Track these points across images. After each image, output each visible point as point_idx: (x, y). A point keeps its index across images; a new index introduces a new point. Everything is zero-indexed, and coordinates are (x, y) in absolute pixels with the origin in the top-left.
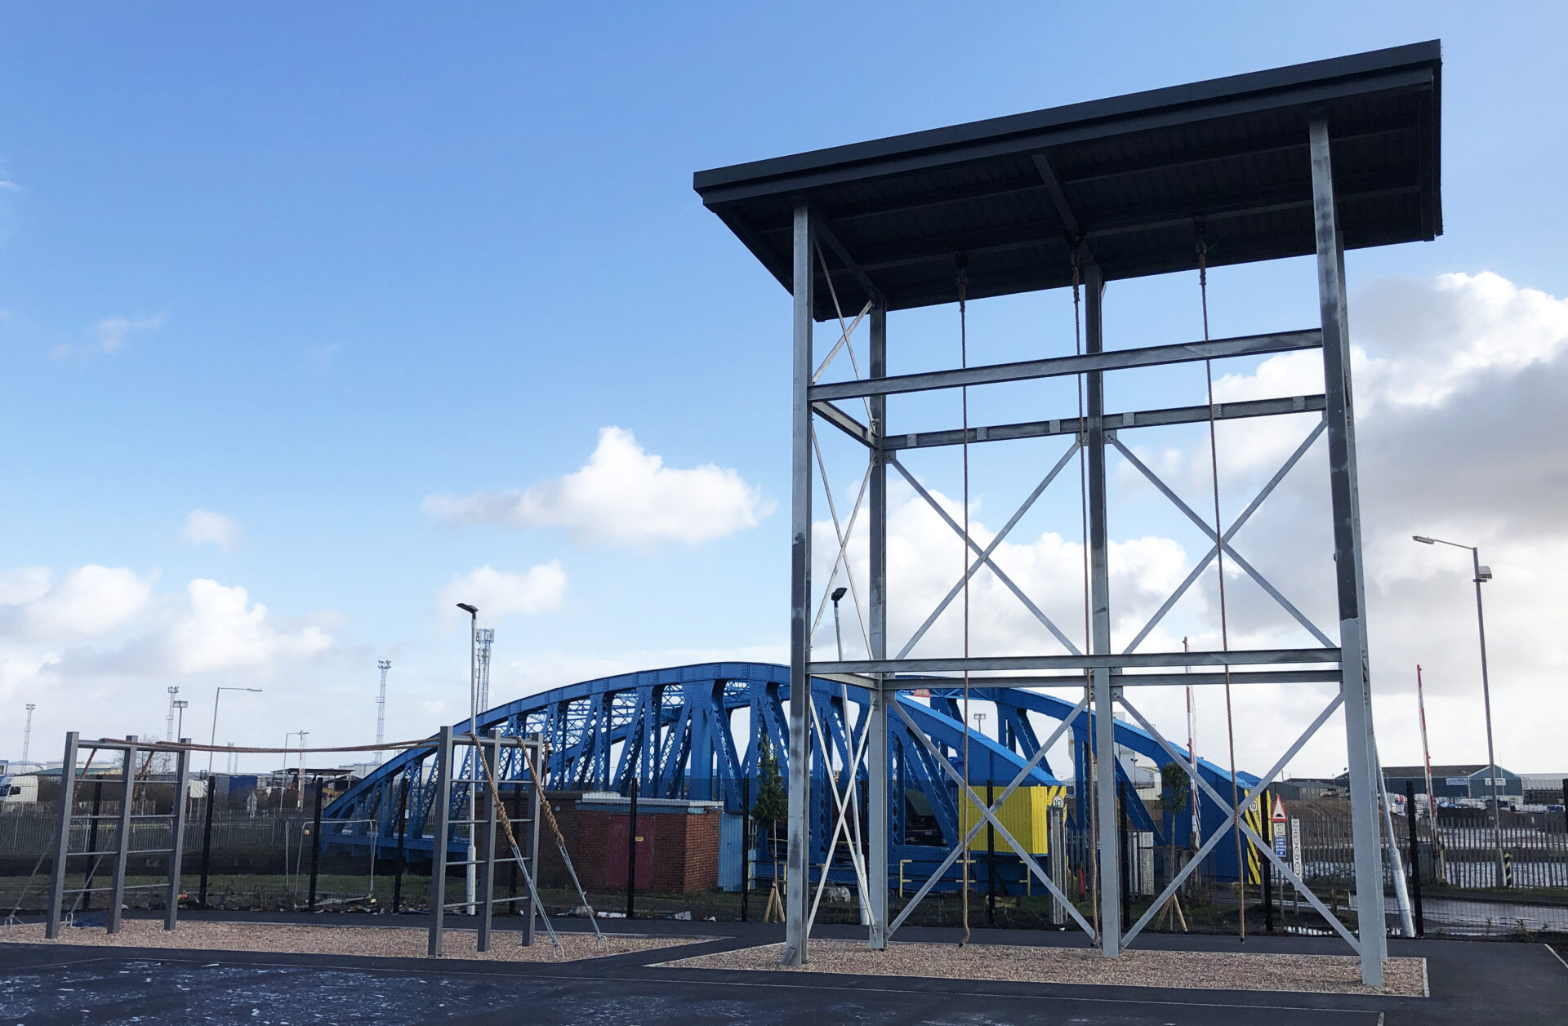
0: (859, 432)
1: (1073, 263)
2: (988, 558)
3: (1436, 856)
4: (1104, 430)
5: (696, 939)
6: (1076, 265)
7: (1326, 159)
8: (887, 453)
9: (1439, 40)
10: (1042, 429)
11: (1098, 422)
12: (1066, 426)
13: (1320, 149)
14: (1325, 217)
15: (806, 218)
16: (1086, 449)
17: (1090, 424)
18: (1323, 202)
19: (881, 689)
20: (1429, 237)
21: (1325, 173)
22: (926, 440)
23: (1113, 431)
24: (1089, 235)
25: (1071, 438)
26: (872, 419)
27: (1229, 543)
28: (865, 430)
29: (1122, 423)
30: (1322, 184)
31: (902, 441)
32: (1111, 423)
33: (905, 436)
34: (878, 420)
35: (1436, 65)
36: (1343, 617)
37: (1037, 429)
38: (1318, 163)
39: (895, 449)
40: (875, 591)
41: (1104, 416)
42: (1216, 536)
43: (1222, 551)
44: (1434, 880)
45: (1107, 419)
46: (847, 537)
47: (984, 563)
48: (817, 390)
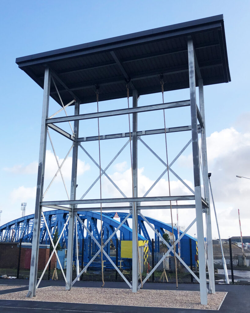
0: (69, 136)
1: (127, 87)
2: (105, 172)
3: (243, 259)
4: (137, 136)
5: (21, 286)
6: (128, 88)
7: (192, 51)
8: (78, 143)
9: (222, 15)
10: (120, 136)
11: (135, 133)
12: (127, 135)
13: (191, 48)
14: (192, 67)
15: (48, 71)
16: (132, 141)
17: (133, 134)
18: (191, 63)
19: (73, 211)
20: (227, 82)
21: (192, 55)
22: (89, 139)
23: (139, 136)
24: (132, 80)
25: (128, 138)
26: (74, 133)
27: (171, 168)
28: (70, 135)
29: (142, 133)
30: (191, 58)
31: (82, 139)
32: (139, 134)
33: (83, 138)
34: (76, 133)
35: (222, 22)
36: (195, 186)
37: (119, 136)
38: (190, 52)
39: (80, 142)
40: (73, 182)
41: (137, 132)
42: (167, 166)
43: (169, 170)
44: (243, 265)
45: (138, 133)
46: (61, 166)
47: (104, 174)
48: (49, 120)
